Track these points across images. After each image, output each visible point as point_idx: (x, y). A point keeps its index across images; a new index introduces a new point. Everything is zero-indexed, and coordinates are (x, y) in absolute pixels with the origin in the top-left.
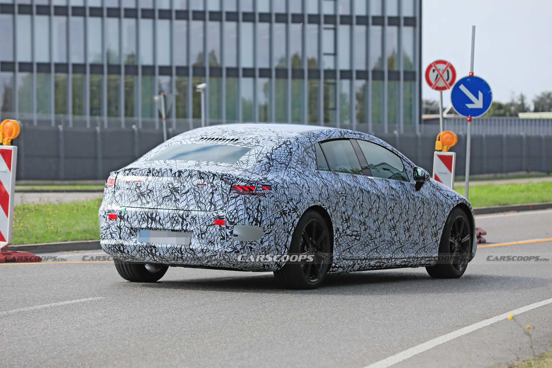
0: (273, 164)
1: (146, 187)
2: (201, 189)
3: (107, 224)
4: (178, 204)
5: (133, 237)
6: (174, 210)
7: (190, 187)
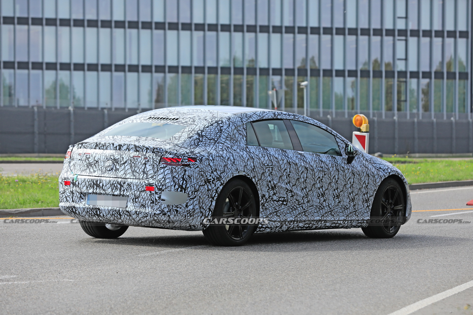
0: (202, 140)
1: (93, 158)
2: (136, 160)
3: (64, 189)
4: (118, 173)
5: (83, 200)
6: (114, 178)
7: (127, 158)
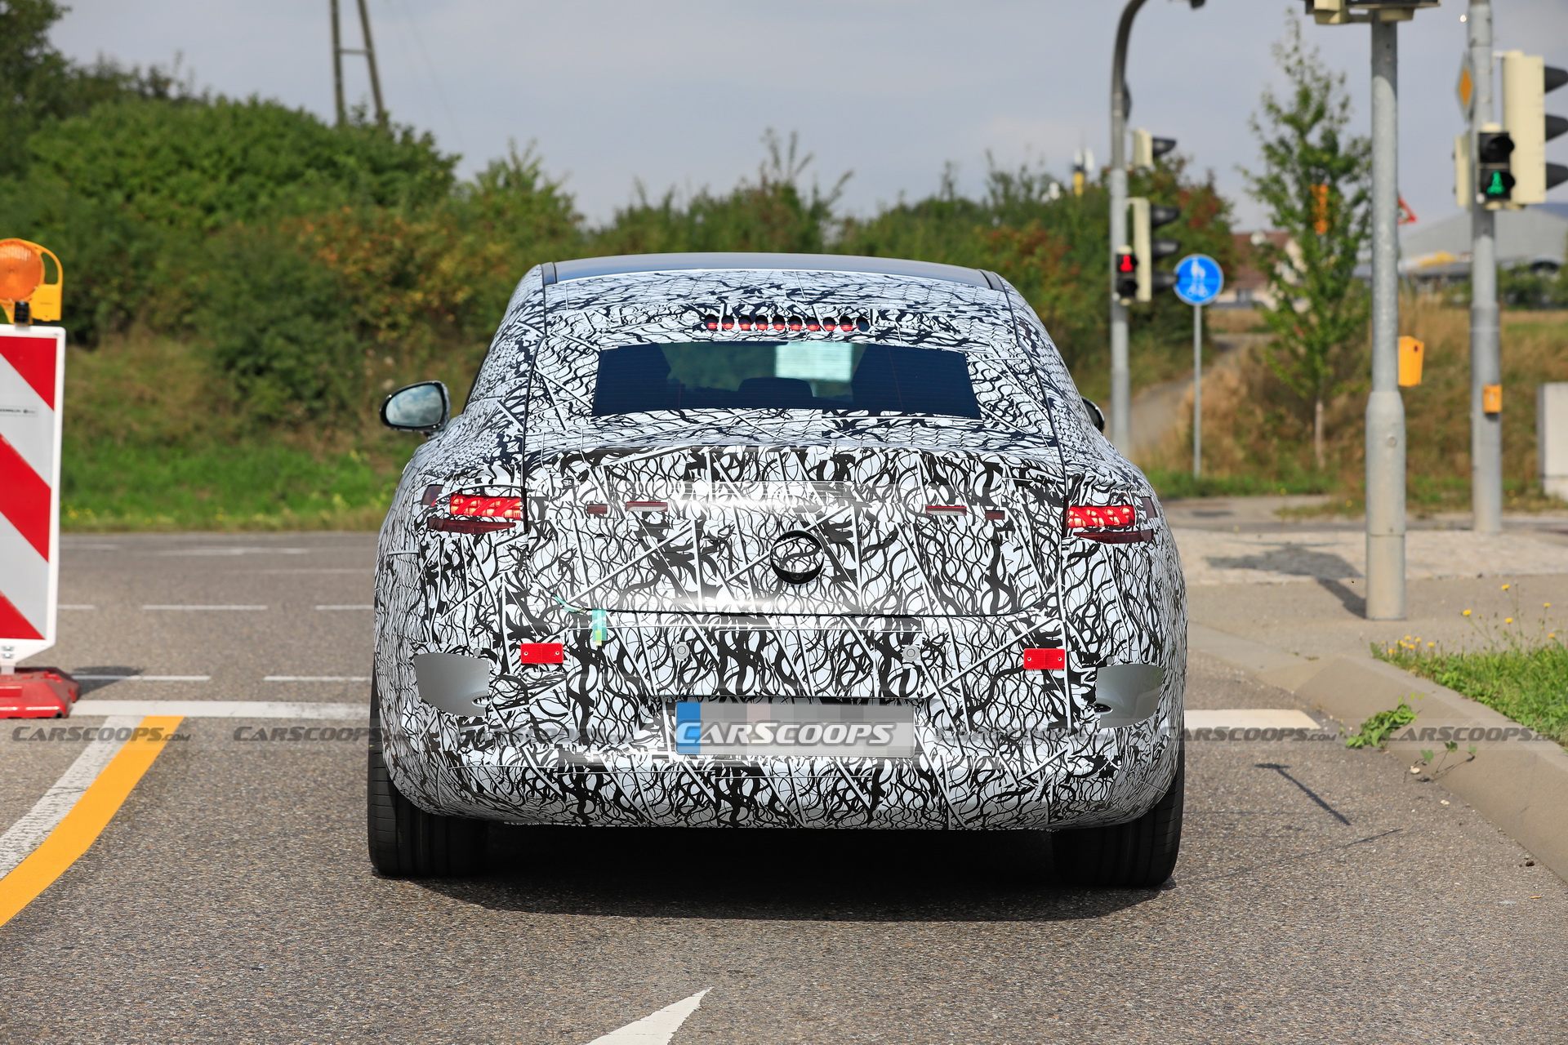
1: (692, 525)
2: (949, 527)
3: (515, 684)
4: (853, 592)
5: (645, 733)
6: (841, 616)
7: (898, 519)
